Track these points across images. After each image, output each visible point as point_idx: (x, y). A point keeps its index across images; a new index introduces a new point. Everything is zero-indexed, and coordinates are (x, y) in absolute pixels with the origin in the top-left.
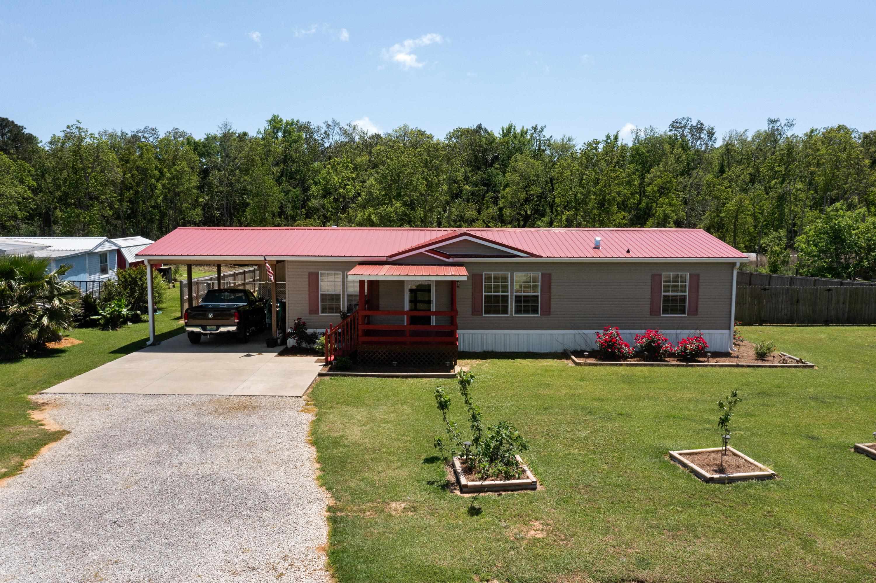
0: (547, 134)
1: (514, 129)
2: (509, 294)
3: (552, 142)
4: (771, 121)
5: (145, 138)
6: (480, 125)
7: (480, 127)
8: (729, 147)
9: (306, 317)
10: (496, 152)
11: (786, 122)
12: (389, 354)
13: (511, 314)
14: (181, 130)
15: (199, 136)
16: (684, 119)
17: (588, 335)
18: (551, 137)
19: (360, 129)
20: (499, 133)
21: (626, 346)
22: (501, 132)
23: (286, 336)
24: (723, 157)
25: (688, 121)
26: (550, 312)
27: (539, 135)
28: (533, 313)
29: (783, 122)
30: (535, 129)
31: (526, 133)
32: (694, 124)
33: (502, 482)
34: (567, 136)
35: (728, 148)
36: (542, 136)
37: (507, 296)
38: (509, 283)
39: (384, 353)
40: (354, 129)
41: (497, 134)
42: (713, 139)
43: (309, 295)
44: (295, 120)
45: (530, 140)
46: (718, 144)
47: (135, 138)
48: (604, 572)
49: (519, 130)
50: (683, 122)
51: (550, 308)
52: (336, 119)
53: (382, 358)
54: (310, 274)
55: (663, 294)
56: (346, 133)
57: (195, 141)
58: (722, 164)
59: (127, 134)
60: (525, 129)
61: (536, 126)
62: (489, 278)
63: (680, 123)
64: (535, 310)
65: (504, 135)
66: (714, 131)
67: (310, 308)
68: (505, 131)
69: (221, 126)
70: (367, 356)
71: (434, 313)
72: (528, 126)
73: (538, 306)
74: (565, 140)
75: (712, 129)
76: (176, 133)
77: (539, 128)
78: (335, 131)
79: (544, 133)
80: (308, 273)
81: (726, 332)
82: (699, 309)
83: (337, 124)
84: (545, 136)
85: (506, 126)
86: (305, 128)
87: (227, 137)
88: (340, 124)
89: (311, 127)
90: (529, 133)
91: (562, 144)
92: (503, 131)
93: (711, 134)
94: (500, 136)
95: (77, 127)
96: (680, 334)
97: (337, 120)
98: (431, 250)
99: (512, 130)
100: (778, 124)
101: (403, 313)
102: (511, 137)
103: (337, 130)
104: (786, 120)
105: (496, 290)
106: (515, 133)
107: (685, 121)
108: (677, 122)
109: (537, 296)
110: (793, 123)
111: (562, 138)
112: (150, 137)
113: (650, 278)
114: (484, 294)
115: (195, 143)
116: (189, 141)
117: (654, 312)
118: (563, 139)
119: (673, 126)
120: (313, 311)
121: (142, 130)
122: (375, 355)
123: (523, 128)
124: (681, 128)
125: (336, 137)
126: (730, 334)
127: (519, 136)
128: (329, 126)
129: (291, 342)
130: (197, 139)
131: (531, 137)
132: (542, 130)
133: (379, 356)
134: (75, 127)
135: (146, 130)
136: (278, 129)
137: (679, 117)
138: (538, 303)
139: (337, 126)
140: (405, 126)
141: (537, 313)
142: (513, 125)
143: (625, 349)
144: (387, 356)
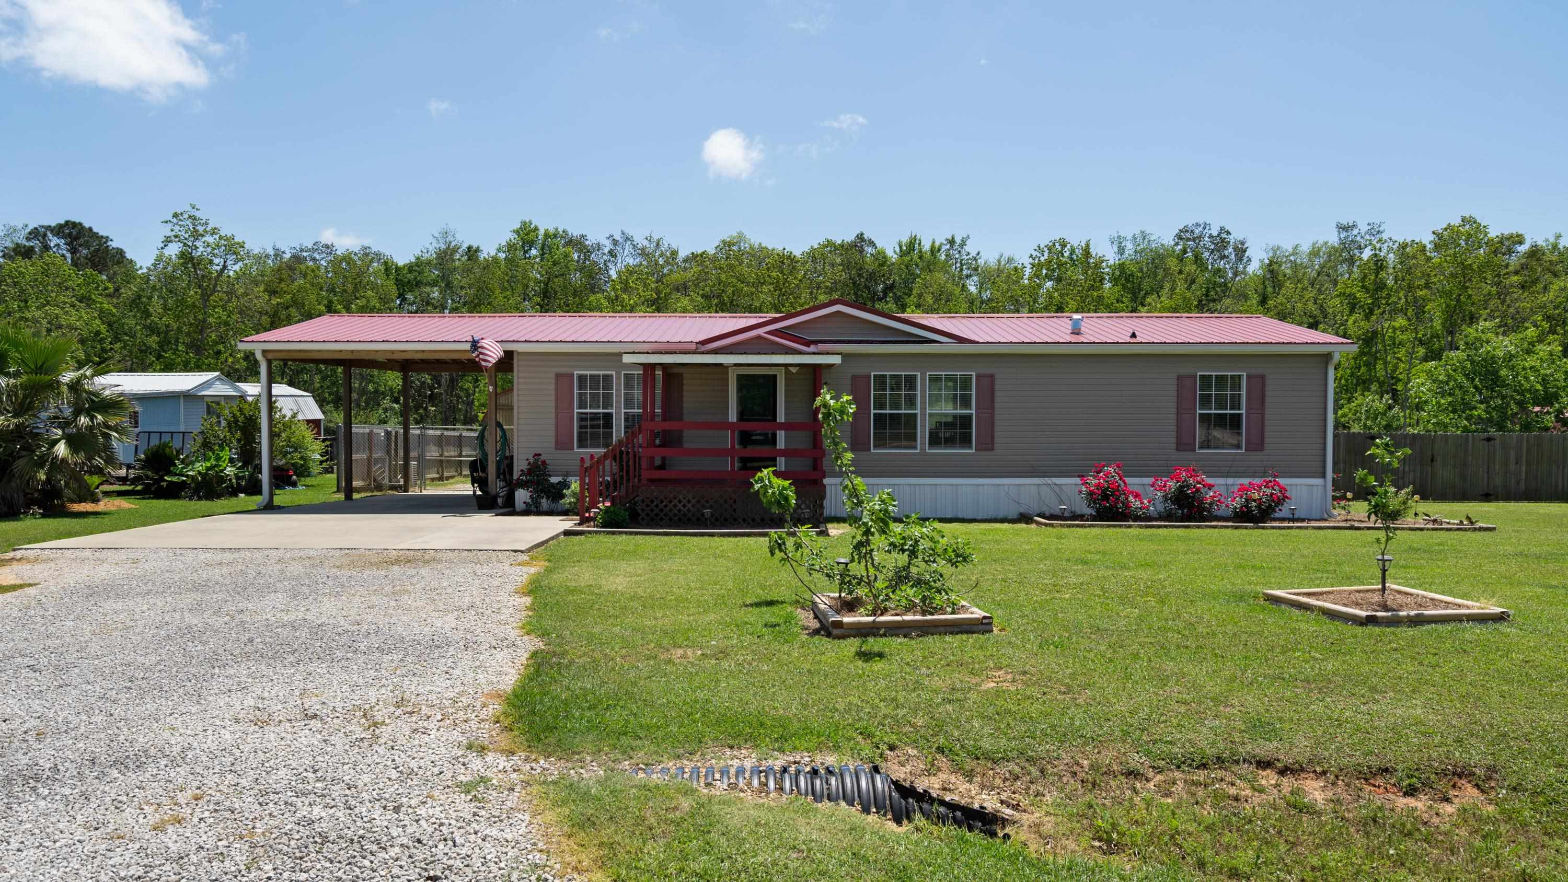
0: (971, 248)
1: (920, 244)
2: (918, 411)
3: (981, 262)
4: (1343, 228)
5: (314, 260)
6: (862, 234)
7: (860, 237)
8: (1275, 267)
9: (550, 455)
10: (889, 279)
11: (1369, 227)
12: (698, 502)
13: (923, 449)
14: (375, 249)
15: (402, 259)
16: (1197, 225)
17: (1064, 488)
18: (978, 253)
19: (666, 245)
20: (895, 252)
21: (1137, 496)
22: (898, 250)
23: (512, 488)
24: (1264, 283)
25: (1204, 228)
26: (993, 444)
27: (959, 252)
28: (962, 447)
29: (1364, 228)
30: (952, 242)
31: (939, 250)
32: (1215, 233)
33: (918, 617)
34: (1006, 256)
35: (1272, 270)
36: (963, 253)
37: (916, 415)
38: (919, 393)
39: (689, 502)
40: (658, 245)
41: (892, 253)
42: (1245, 260)
43: (557, 414)
44: (560, 230)
45: (946, 261)
46: (1254, 267)
47: (297, 259)
48: (1171, 743)
49: (926, 247)
50: (1197, 231)
51: (993, 437)
52: (626, 231)
53: (685, 510)
54: (558, 376)
55: (1198, 411)
56: (643, 253)
57: (397, 265)
58: (1264, 294)
59: (283, 252)
60: (937, 244)
61: (953, 238)
62: (881, 380)
63: (1192, 232)
64: (965, 440)
65: (903, 254)
66: (1246, 246)
67: (557, 436)
68: (904, 248)
69: (437, 235)
70: (657, 506)
71: (782, 426)
72: (941, 239)
73: (970, 433)
74: (1003, 263)
75: (1243, 243)
76: (367, 255)
77: (958, 240)
78: (626, 251)
79: (967, 248)
80: (553, 376)
81: (1319, 481)
82: (1267, 440)
83: (628, 239)
84: (968, 254)
85: (905, 240)
86: (578, 243)
87: (445, 256)
88: (635, 239)
89: (587, 243)
90: (944, 248)
91: (998, 269)
92: (901, 247)
93: (1241, 251)
94: (895, 256)
95: (190, 217)
96: (1233, 485)
97: (630, 232)
98: (776, 330)
99: (917, 246)
100: (1355, 232)
101: (726, 425)
102: (916, 258)
103: (628, 248)
104: (1369, 224)
105: (896, 405)
106: (920, 251)
107: (1200, 229)
108: (1187, 231)
109: (969, 417)
110: (1381, 229)
111: (997, 257)
112: (322, 259)
113: (1175, 382)
114: (873, 412)
115: (398, 269)
116: (388, 267)
117: (1184, 444)
118: (999, 261)
119: (1180, 238)
120: (562, 444)
121: (310, 247)
122: (671, 505)
123: (934, 242)
124: (1194, 240)
125: (628, 259)
126: (1325, 486)
127: (928, 254)
128: (615, 242)
129: (522, 496)
130: (401, 263)
131: (946, 255)
132: (963, 243)
133: (680, 506)
134: (186, 216)
135: (315, 247)
136: (531, 244)
137: (1190, 223)
138: (970, 428)
139: (629, 243)
140: (741, 236)
141: (971, 447)
142: (918, 237)
143: (1135, 503)
144: (693, 506)
